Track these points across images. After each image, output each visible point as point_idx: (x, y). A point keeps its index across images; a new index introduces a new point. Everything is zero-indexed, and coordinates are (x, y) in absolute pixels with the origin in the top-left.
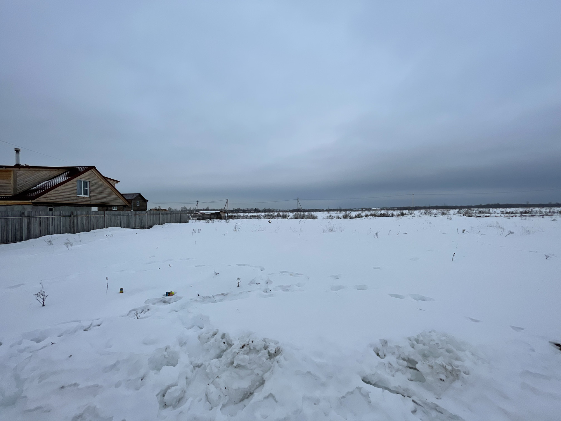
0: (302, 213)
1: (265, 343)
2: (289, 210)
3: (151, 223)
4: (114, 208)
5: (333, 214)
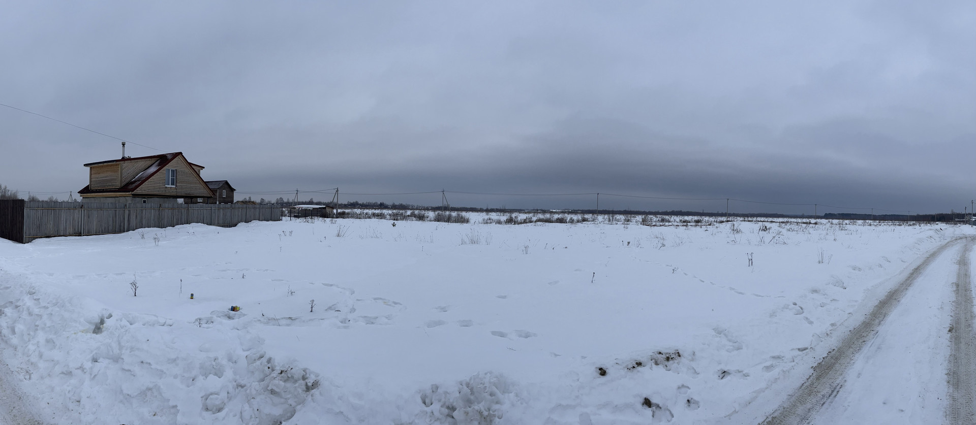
1: (305, 374)
2: (432, 207)
3: (235, 222)
4: (200, 200)
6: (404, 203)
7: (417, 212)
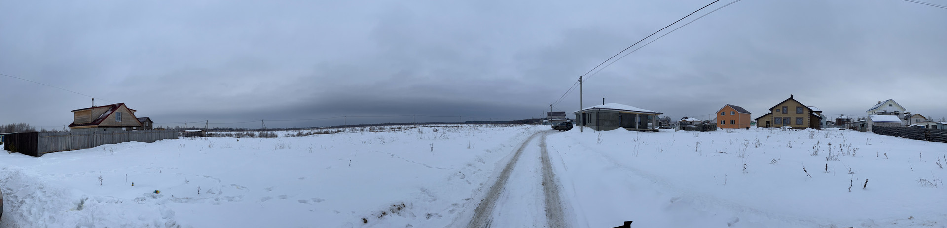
0: (266, 132)
2: (257, 129)
3: (154, 139)
4: (134, 128)
5: (290, 132)
6: (242, 128)
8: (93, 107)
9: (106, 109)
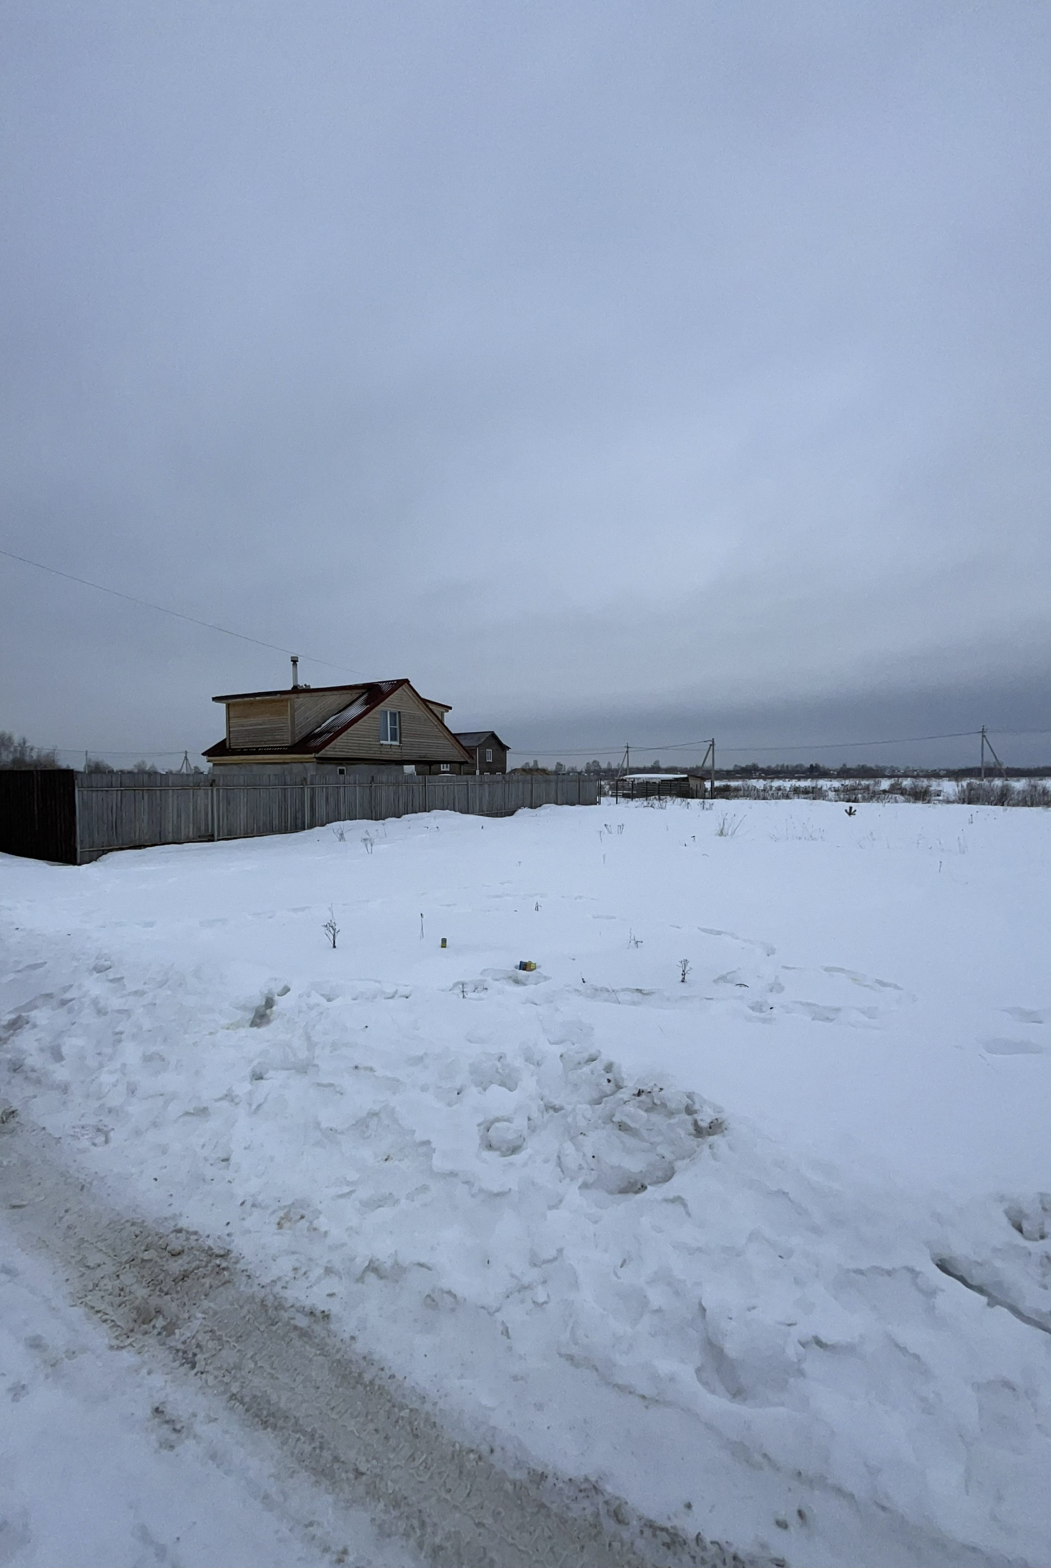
2: (950, 771)
4: (444, 768)
6: (871, 764)
7: (907, 783)
8: (296, 690)
9: (347, 697)
